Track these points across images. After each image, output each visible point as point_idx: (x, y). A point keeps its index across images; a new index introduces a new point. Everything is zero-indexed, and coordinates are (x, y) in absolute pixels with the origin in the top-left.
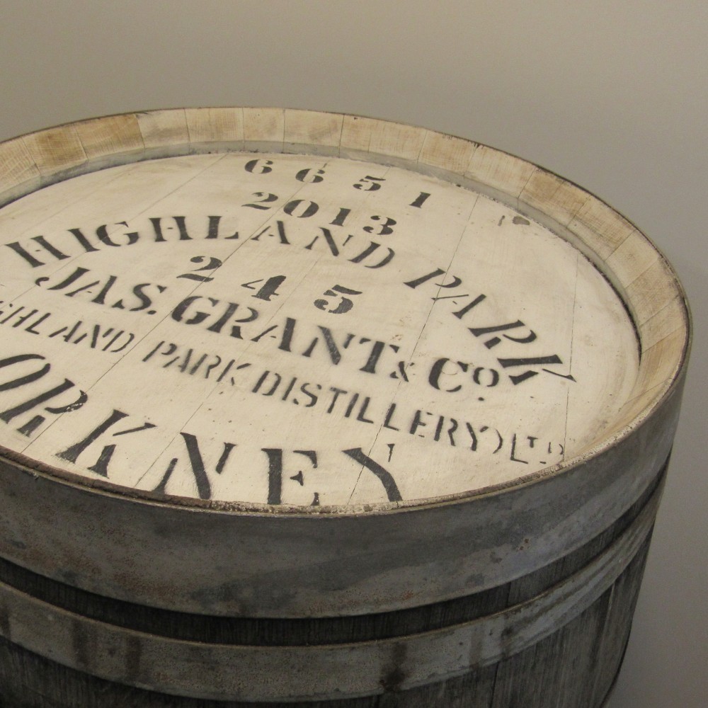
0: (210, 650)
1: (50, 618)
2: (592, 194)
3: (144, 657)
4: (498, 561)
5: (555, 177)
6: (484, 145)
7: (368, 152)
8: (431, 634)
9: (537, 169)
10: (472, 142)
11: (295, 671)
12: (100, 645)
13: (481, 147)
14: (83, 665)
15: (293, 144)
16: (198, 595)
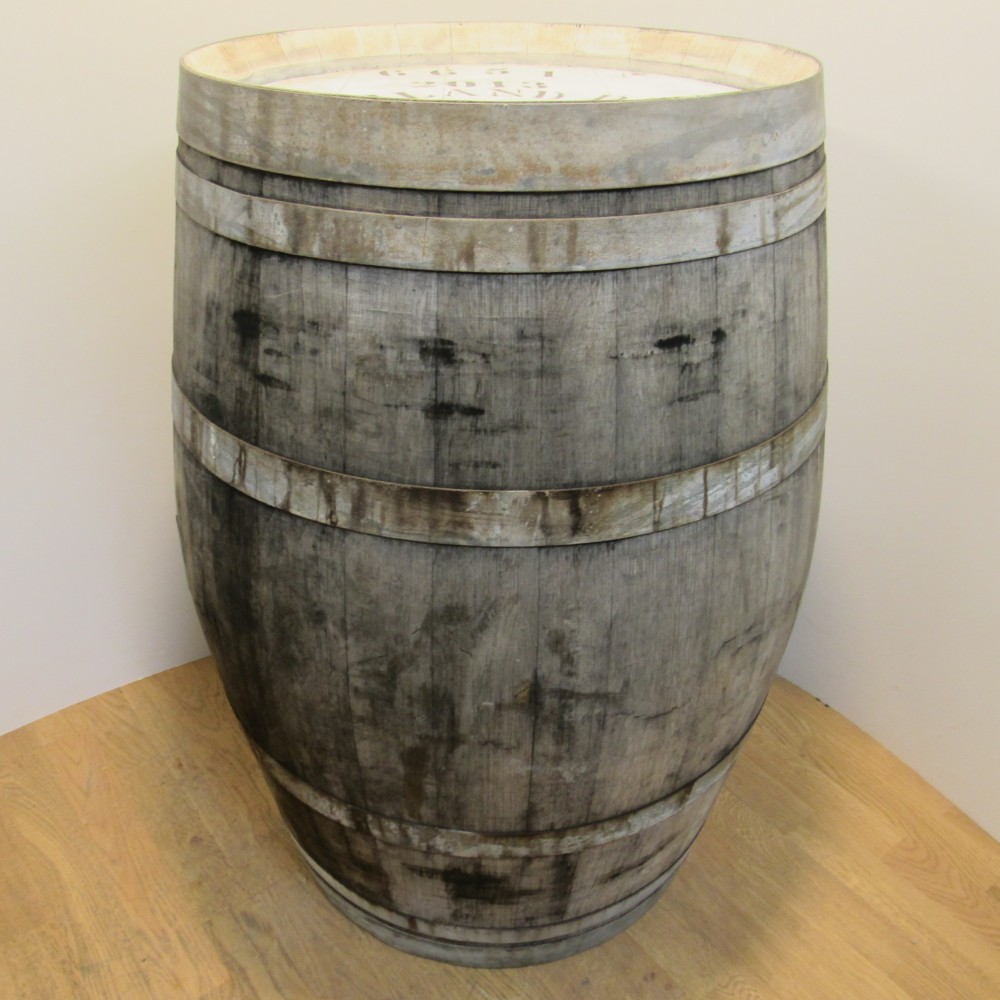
0: (621, 220)
1: (511, 229)
3: (578, 240)
4: (765, 145)
5: (658, 32)
6: (584, 25)
7: (480, 53)
8: (739, 204)
9: (639, 30)
10: (573, 24)
11: (670, 233)
12: (549, 239)
13: (582, 26)
14: (534, 265)
16: (613, 172)
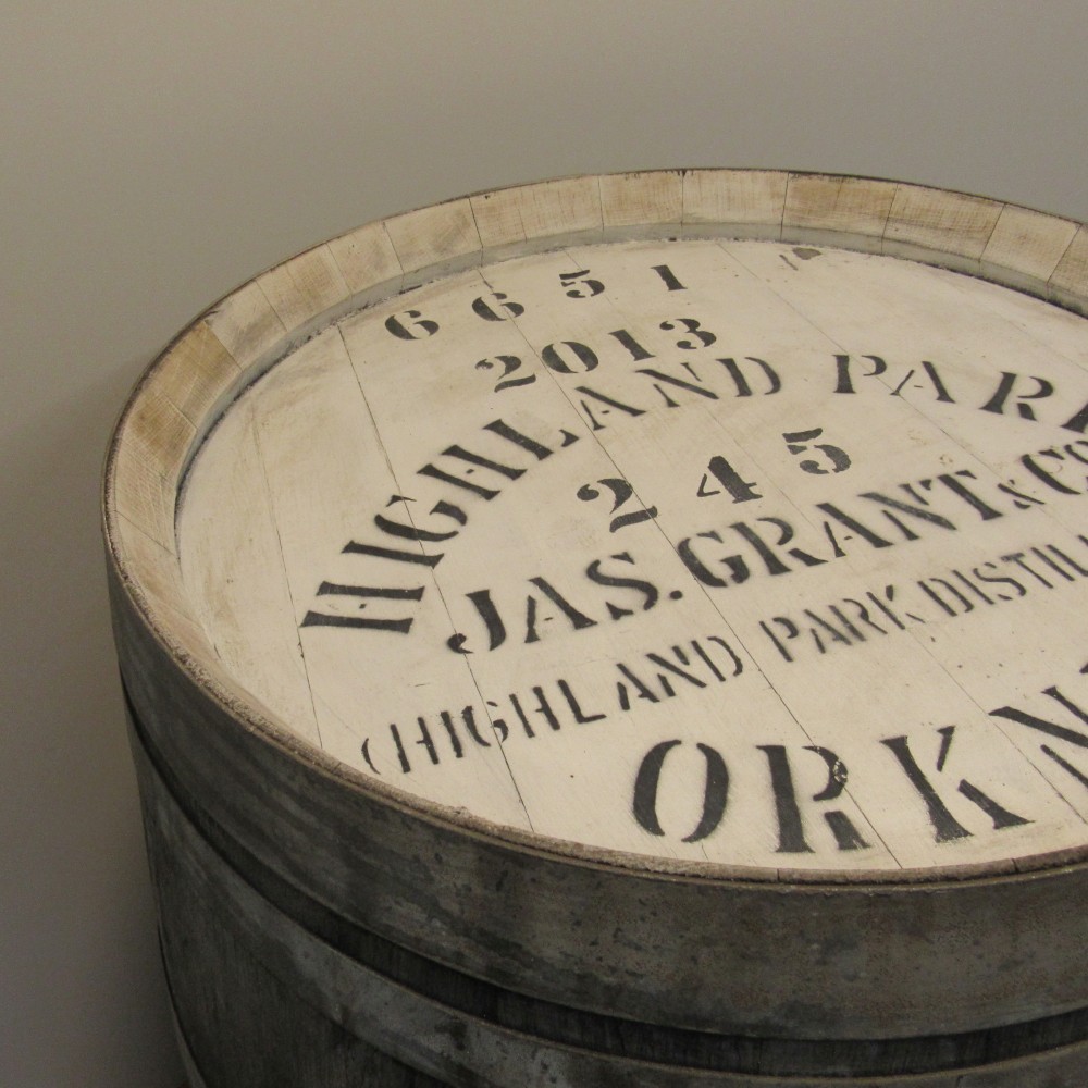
2: (898, 182)
5: (827, 178)
6: (692, 170)
7: (526, 240)
9: (791, 175)
10: (672, 170)
13: (688, 173)
15: (417, 271)
